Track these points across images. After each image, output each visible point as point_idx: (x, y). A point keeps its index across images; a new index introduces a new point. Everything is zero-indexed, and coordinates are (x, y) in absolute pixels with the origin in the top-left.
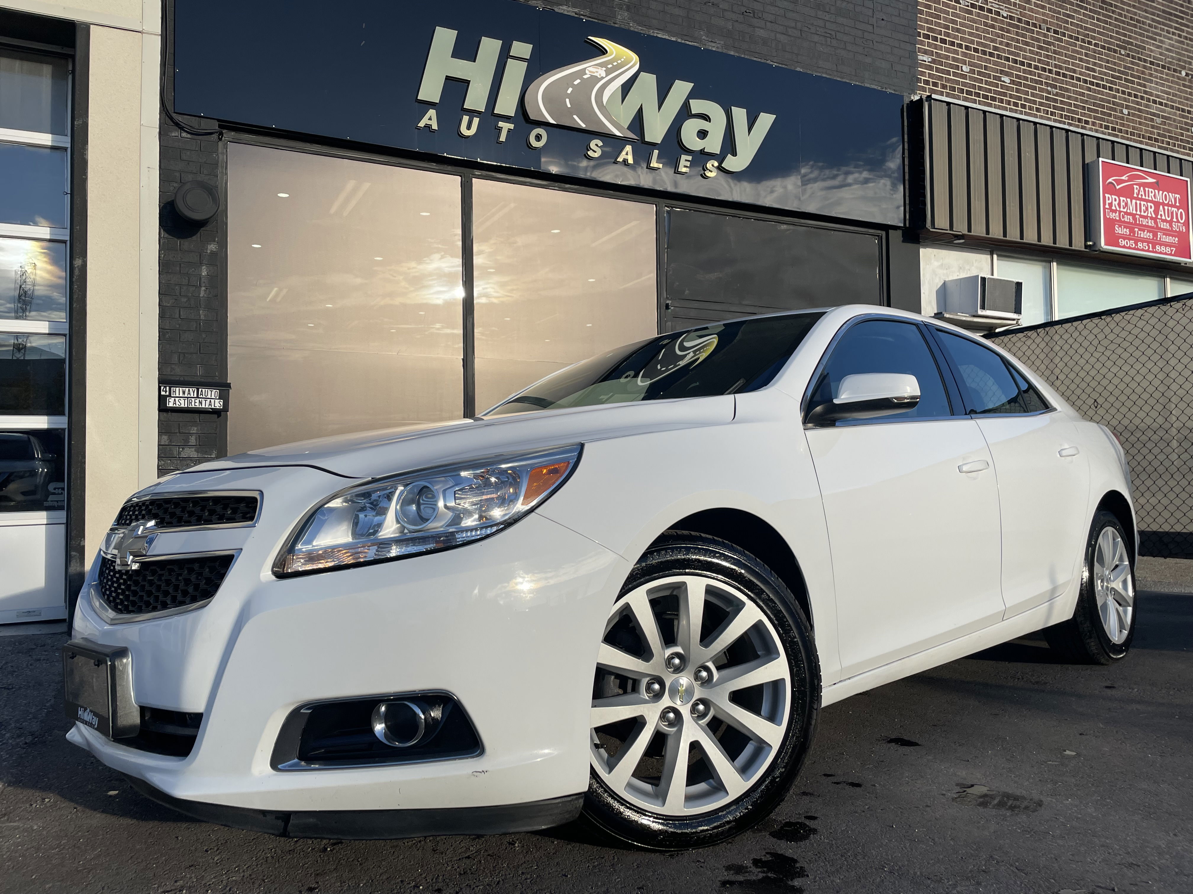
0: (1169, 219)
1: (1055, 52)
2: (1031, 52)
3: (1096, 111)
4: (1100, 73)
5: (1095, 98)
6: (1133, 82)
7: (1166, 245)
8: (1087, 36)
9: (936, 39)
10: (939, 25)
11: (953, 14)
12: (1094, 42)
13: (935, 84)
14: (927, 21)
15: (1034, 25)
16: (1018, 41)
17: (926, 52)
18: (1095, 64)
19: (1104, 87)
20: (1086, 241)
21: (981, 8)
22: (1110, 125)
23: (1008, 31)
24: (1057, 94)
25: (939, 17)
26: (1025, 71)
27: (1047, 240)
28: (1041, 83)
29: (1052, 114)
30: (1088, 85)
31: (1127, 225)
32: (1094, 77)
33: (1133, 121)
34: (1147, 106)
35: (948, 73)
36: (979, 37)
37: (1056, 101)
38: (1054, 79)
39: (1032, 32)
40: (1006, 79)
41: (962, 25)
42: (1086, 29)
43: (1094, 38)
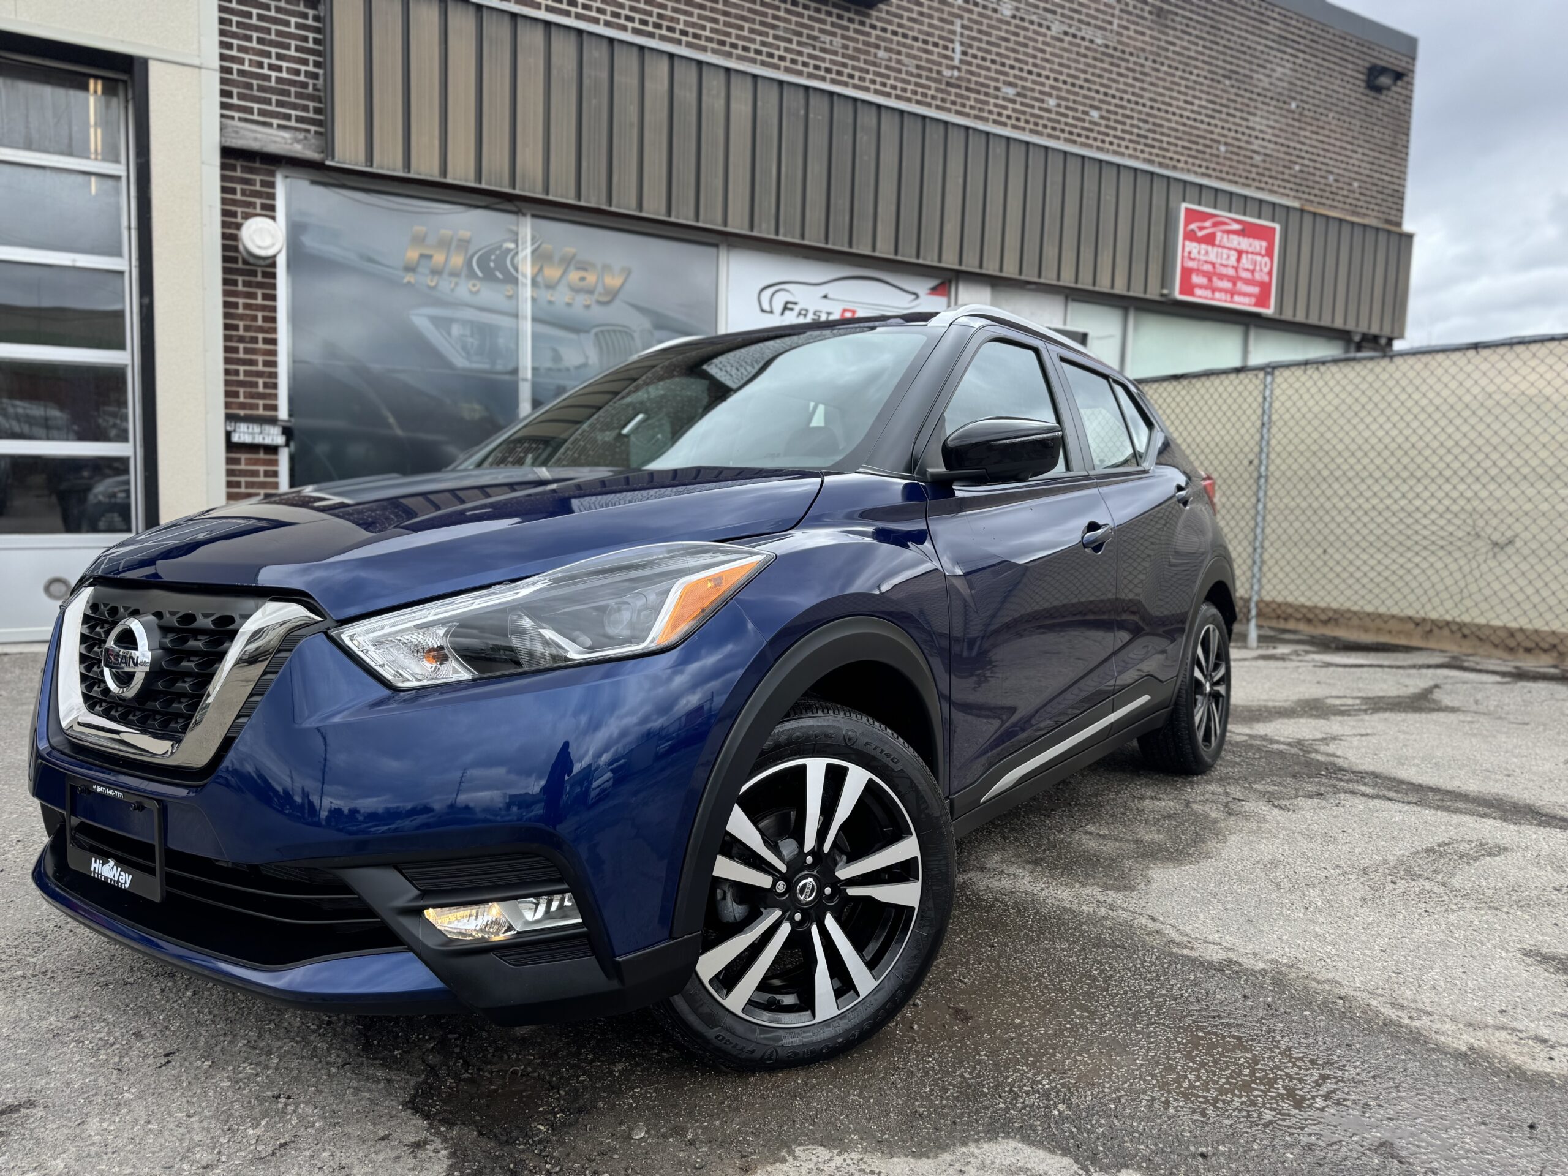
0: (1251, 267)
1: (1152, 84)
2: (1126, 84)
3: (1190, 149)
4: (1200, 106)
5: (1191, 134)
6: (1234, 116)
7: (1245, 295)
8: (1187, 65)
9: (1021, 70)
10: (1026, 54)
11: (1044, 43)
12: (1195, 71)
13: (1018, 119)
14: (1014, 51)
15: (1131, 54)
16: (1111, 72)
17: (1010, 84)
18: (1194, 97)
19: (1202, 122)
20: (1163, 287)
21: (1074, 36)
22: (1204, 164)
23: (1102, 61)
24: (1149, 130)
25: (1026, 46)
26: (1116, 105)
27: (1120, 289)
28: (1132, 118)
29: (1142, 151)
30: (1185, 120)
31: (1205, 274)
32: (1192, 111)
33: (1231, 160)
34: (1248, 142)
35: (1032, 107)
36: (1069, 67)
37: (1146, 137)
38: (1148, 114)
39: (1128, 61)
40: (1095, 114)
41: (1052, 54)
42: (1189, 57)
43: (1196, 67)
